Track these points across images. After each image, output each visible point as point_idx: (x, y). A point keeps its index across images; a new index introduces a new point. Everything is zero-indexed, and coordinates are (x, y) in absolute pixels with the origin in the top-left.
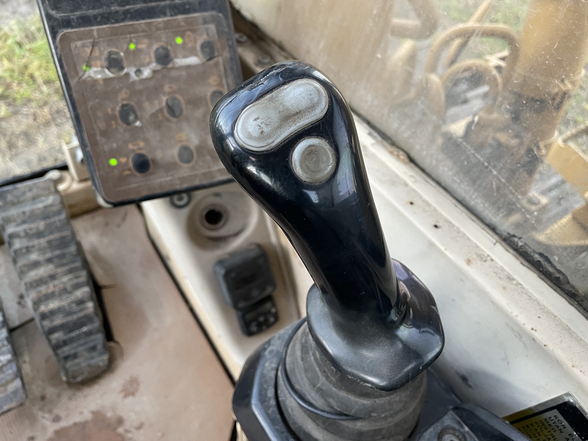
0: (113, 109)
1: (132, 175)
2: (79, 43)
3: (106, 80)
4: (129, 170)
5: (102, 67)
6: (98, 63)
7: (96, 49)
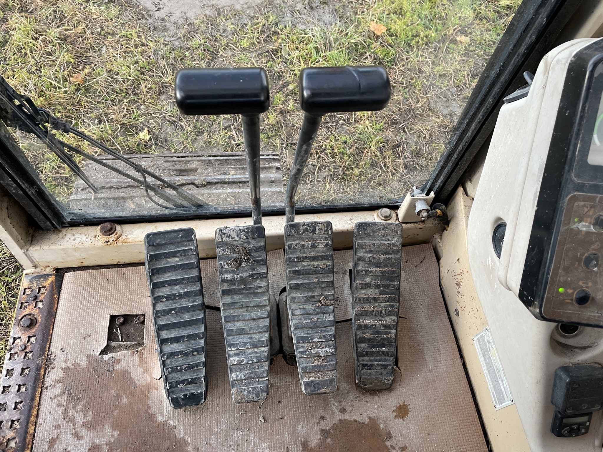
0: (582, 254)
1: (572, 304)
2: (582, 203)
3: (588, 233)
4: (572, 300)
5: (590, 223)
6: (589, 220)
7: (592, 210)
